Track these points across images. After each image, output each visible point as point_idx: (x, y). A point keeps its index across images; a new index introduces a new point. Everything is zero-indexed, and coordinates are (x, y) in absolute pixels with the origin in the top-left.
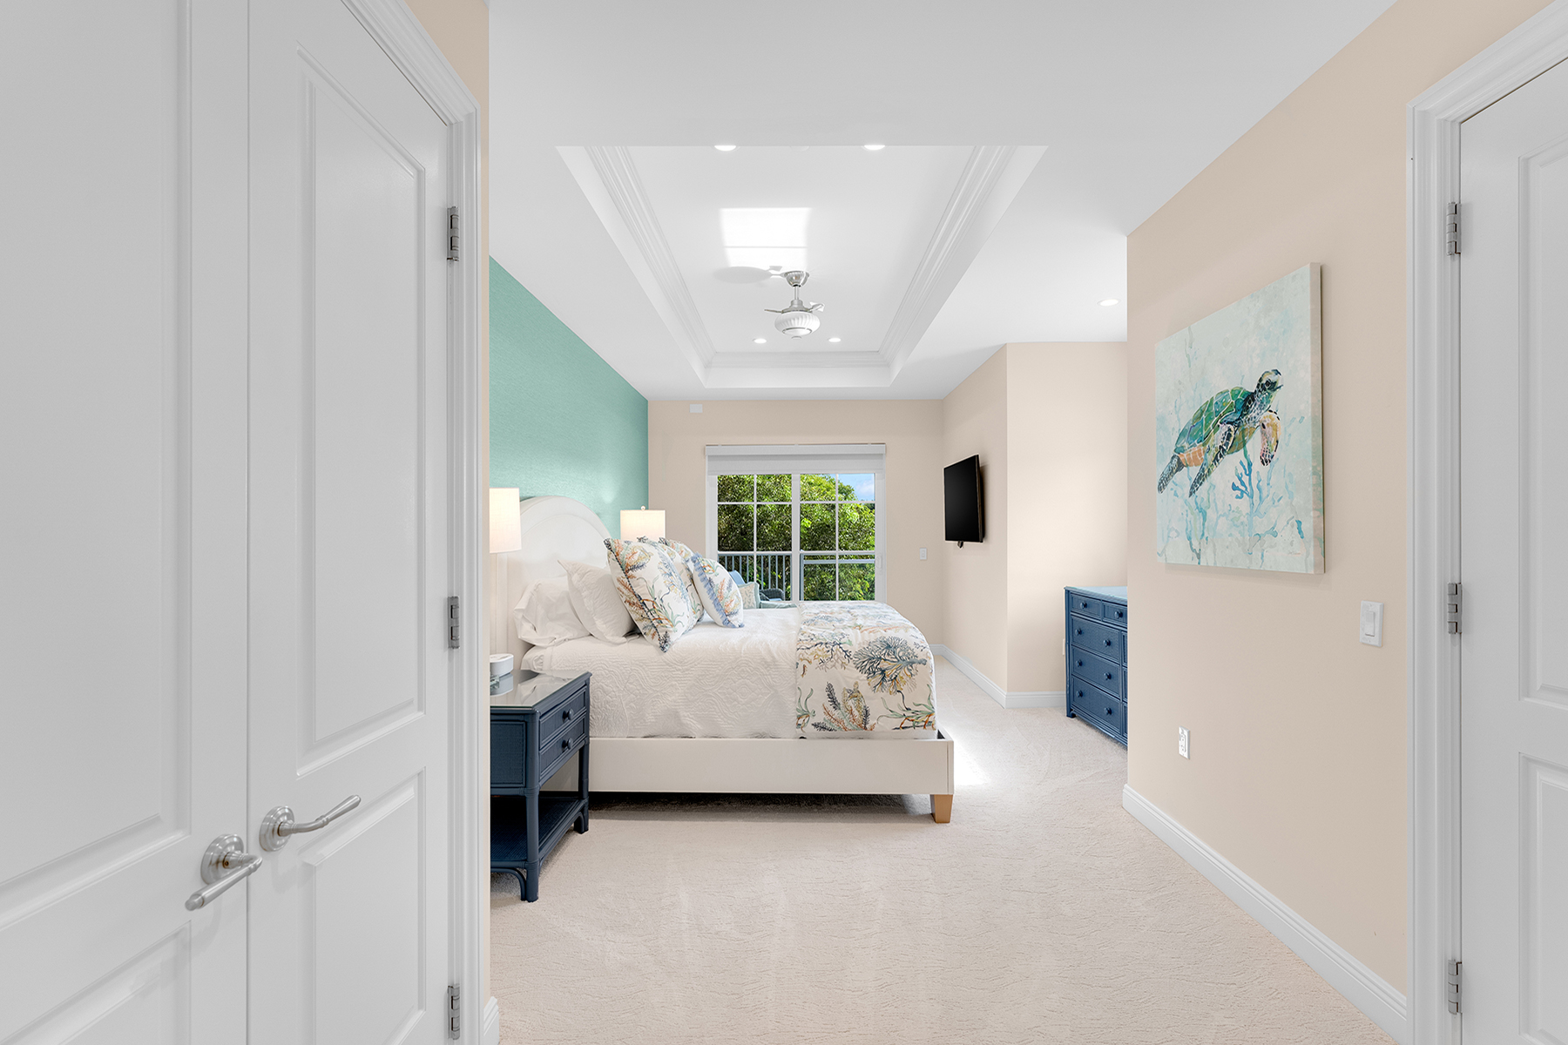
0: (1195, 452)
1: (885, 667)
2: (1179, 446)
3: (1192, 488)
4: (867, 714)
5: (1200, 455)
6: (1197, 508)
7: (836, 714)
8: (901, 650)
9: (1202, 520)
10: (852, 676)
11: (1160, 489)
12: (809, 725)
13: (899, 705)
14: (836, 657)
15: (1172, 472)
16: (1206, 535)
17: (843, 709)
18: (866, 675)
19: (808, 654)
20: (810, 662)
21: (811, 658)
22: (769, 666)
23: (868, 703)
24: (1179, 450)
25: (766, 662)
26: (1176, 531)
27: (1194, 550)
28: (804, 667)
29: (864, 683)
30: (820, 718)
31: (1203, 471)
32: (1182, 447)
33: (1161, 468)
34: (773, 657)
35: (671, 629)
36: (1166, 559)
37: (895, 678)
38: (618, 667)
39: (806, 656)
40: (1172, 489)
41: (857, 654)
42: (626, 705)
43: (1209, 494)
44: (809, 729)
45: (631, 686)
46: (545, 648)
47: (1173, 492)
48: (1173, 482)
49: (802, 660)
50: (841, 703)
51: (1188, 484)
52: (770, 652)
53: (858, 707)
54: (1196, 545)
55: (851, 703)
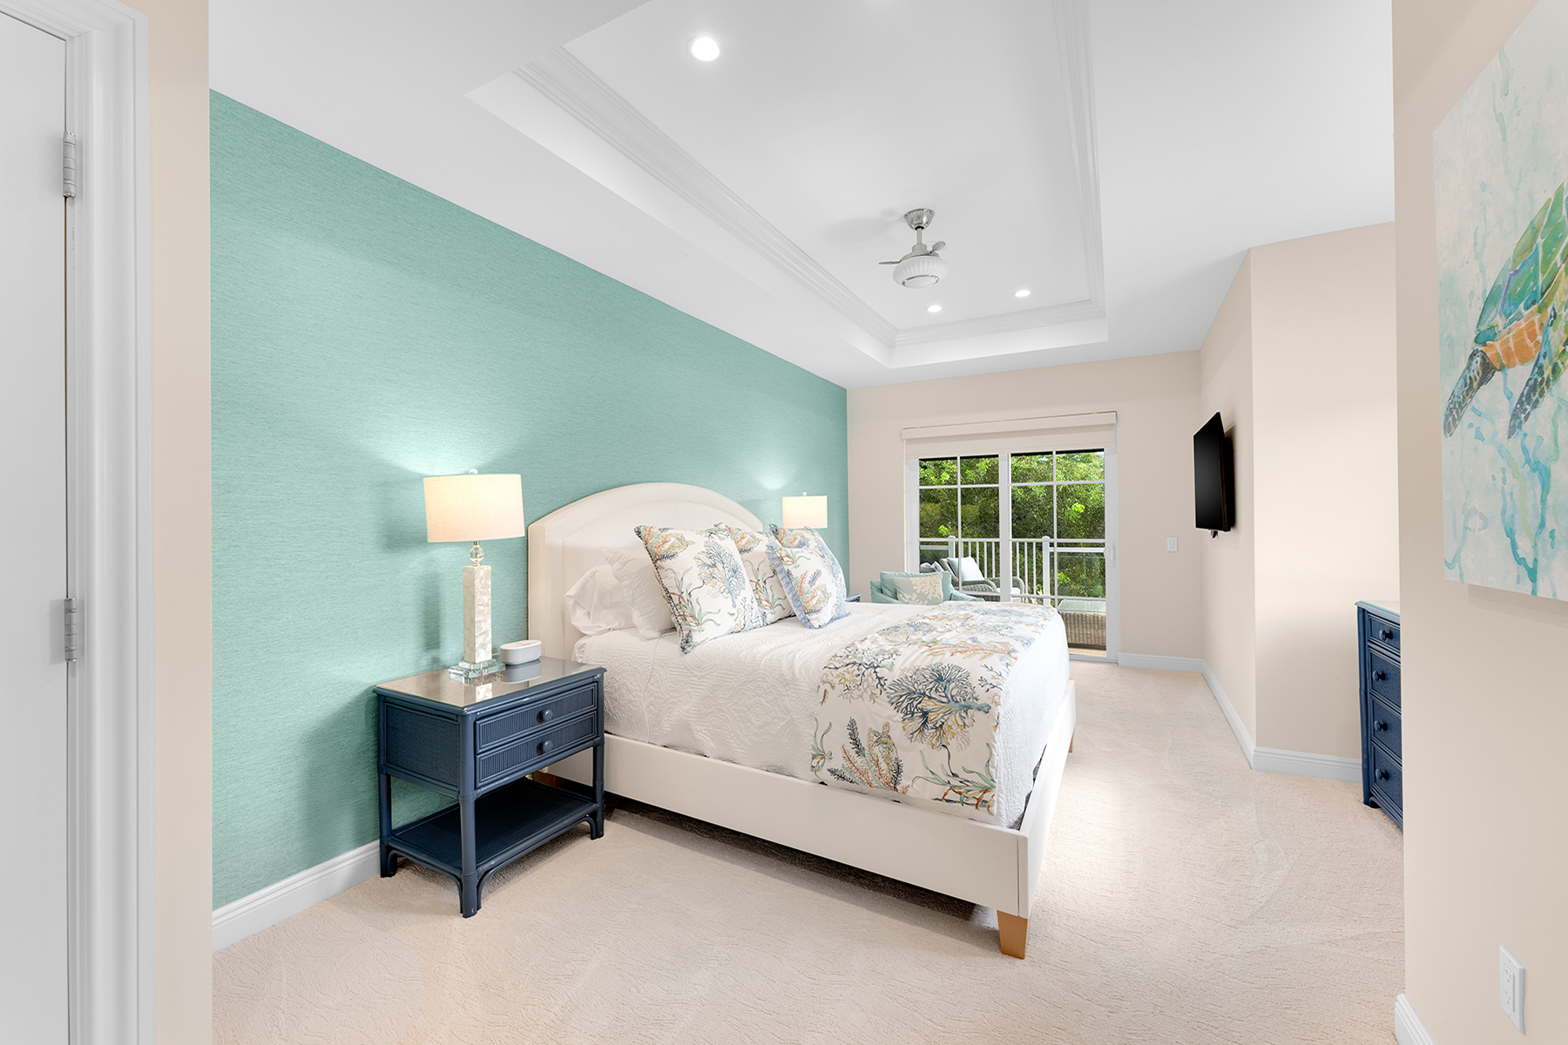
0: (1520, 333)
1: (929, 708)
2: (1483, 328)
3: (1515, 416)
4: (898, 771)
5: (1532, 335)
6: (1528, 461)
7: (859, 761)
8: (957, 686)
9: (1539, 491)
10: (880, 714)
11: (1448, 429)
12: (824, 770)
13: (943, 766)
14: (865, 685)
15: (1470, 387)
16: (1550, 525)
17: (868, 758)
18: (902, 715)
19: (833, 677)
20: (833, 687)
21: (836, 681)
22: (788, 684)
23: (901, 755)
24: (1483, 338)
25: (785, 679)
26: (1482, 516)
27: (1520, 561)
28: (826, 691)
29: (899, 729)
30: (838, 763)
31: (1541, 373)
32: (1491, 328)
33: (1450, 383)
34: (793, 674)
35: (696, 628)
36: (1461, 575)
37: (941, 726)
38: (642, 665)
39: (830, 678)
40: (1471, 425)
41: (895, 683)
42: (647, 707)
43: (1555, 426)
44: (825, 775)
45: (651, 687)
46: (590, 636)
47: (1474, 430)
48: (1474, 410)
49: (824, 682)
50: (866, 748)
51: (1505, 408)
52: (791, 667)
53: (887, 758)
54: (1525, 548)
55: (877, 750)
